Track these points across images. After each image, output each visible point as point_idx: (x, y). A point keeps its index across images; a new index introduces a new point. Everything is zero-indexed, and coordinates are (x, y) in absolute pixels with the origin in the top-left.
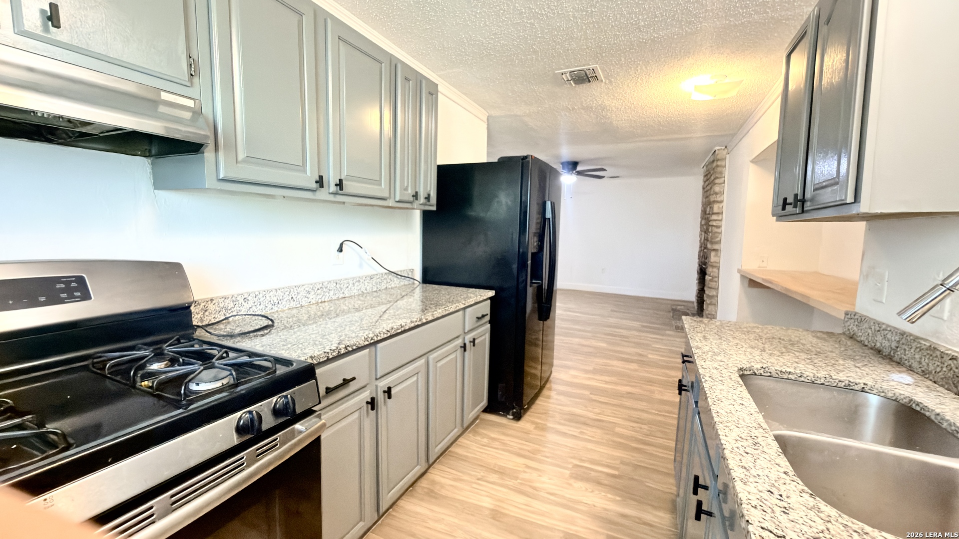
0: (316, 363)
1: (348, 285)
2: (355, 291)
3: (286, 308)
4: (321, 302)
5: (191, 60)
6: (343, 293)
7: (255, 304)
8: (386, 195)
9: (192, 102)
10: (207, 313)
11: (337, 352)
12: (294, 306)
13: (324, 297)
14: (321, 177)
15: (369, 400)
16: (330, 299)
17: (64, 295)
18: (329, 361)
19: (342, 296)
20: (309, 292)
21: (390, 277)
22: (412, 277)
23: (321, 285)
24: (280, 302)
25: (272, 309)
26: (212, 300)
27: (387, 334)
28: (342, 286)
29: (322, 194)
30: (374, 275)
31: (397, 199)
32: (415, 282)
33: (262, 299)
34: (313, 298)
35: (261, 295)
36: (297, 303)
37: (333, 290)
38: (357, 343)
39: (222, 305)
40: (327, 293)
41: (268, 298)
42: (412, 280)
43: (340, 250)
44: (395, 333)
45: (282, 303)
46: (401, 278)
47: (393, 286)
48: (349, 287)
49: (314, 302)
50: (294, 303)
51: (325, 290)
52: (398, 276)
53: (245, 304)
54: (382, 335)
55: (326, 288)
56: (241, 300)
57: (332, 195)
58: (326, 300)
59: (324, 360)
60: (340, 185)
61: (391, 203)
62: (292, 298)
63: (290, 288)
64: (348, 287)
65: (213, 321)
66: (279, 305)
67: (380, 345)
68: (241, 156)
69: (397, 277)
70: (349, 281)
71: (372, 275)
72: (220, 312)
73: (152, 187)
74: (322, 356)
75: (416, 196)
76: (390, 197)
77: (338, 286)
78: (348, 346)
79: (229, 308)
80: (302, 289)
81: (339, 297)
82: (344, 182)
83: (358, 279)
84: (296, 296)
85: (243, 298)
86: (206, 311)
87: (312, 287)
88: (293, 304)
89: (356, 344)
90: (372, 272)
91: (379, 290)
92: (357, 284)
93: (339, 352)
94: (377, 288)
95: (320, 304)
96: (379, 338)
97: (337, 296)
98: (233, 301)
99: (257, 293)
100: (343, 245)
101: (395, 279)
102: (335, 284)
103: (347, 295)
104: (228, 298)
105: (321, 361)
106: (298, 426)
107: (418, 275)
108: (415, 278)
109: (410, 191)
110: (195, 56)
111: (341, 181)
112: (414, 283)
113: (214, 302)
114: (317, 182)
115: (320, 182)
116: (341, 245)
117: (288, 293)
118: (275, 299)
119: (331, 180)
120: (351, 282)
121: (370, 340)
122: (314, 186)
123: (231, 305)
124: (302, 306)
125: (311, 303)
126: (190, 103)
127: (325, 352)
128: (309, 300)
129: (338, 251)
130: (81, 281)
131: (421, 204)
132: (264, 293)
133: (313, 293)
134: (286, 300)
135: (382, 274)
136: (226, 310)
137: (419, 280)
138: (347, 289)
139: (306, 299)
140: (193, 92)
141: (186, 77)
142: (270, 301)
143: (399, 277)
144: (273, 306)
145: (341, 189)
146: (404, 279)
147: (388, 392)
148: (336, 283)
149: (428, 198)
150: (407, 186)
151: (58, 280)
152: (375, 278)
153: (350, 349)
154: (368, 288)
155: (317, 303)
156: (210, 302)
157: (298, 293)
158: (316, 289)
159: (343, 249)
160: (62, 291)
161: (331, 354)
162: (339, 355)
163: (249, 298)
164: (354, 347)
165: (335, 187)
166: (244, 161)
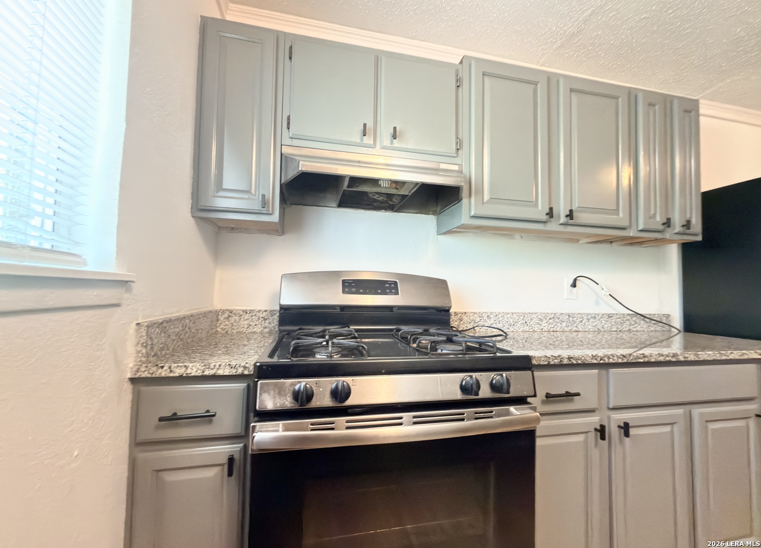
0: (537, 364)
1: (581, 319)
2: (590, 327)
3: (520, 330)
4: (553, 331)
5: (458, 140)
6: (577, 327)
7: (496, 322)
8: (625, 223)
9: (457, 166)
10: (462, 322)
11: (559, 361)
12: (527, 330)
13: (555, 327)
14: (551, 209)
15: (598, 428)
16: (562, 330)
17: (388, 291)
18: (549, 367)
19: (575, 329)
20: (542, 321)
21: (634, 319)
22: (668, 323)
23: (553, 315)
24: (515, 324)
25: (508, 328)
26: (465, 313)
27: (623, 360)
28: (575, 319)
29: (553, 226)
30: (613, 314)
31: (641, 227)
32: (673, 329)
33: (501, 319)
34: (545, 326)
35: (500, 316)
36: (530, 328)
37: (565, 322)
38: (583, 358)
39: (472, 318)
40: (559, 324)
41: (506, 319)
42: (667, 327)
43: (574, 285)
44: (634, 361)
45: (517, 325)
46: (650, 322)
47: (638, 328)
48: (583, 322)
49: (546, 330)
50: (528, 327)
51: (557, 320)
52: (646, 319)
53: (488, 320)
54: (615, 358)
55: (558, 319)
56: (485, 317)
57: (562, 226)
58: (558, 330)
59: (545, 363)
60: (570, 215)
61: (632, 233)
62: (526, 322)
63: (524, 314)
64: (581, 322)
65: (465, 329)
66: (514, 327)
67: (613, 371)
68: (486, 198)
69: (643, 320)
70: (583, 315)
71: (610, 314)
72: (470, 323)
73: (436, 234)
74: (542, 359)
75: (668, 223)
76: (630, 226)
77: (571, 319)
78: (572, 358)
79: (477, 321)
80: (535, 316)
81: (571, 330)
82: (575, 214)
83: (593, 316)
84: (529, 321)
85: (487, 315)
86: (461, 320)
87: (544, 315)
88: (526, 328)
89: (581, 359)
90: (610, 311)
91: (620, 331)
92: (591, 320)
93: (561, 361)
94: (618, 328)
95: (552, 333)
96: (611, 361)
97: (570, 328)
98: (480, 317)
99: (497, 313)
100: (577, 281)
101: (642, 322)
102: (567, 317)
103: (580, 329)
104: (476, 313)
105: (542, 363)
106: (512, 409)
107: (677, 321)
108: (671, 324)
109: (659, 219)
110: (460, 136)
111: (571, 211)
112: (670, 331)
113: (467, 315)
114: (547, 214)
115: (550, 214)
116: (575, 280)
117: (522, 317)
118: (511, 320)
119: (562, 210)
120: (585, 317)
121: (599, 359)
122: (545, 218)
123: (478, 319)
124: (534, 331)
125: (543, 330)
126: (456, 168)
127: (546, 356)
128: (541, 327)
129: (571, 286)
130: (395, 283)
131: (676, 233)
132: (503, 314)
133: (545, 321)
134: (520, 323)
135: (624, 314)
136: (475, 322)
137: (678, 327)
138: (581, 324)
139: (538, 325)
140: (458, 160)
141: (454, 151)
142: (507, 322)
143: (648, 320)
144: (509, 327)
145: (572, 218)
146: (655, 324)
147: (626, 428)
148: (569, 316)
149: (687, 225)
150: (655, 215)
151: (386, 282)
152: (615, 317)
153: (575, 362)
154: (605, 326)
155: (549, 331)
156: (464, 314)
157: (531, 319)
158: (549, 318)
159: (577, 284)
160: (387, 288)
161: (553, 361)
162: (561, 364)
163: (492, 316)
164: (579, 362)
165: (566, 218)
166: (488, 202)
